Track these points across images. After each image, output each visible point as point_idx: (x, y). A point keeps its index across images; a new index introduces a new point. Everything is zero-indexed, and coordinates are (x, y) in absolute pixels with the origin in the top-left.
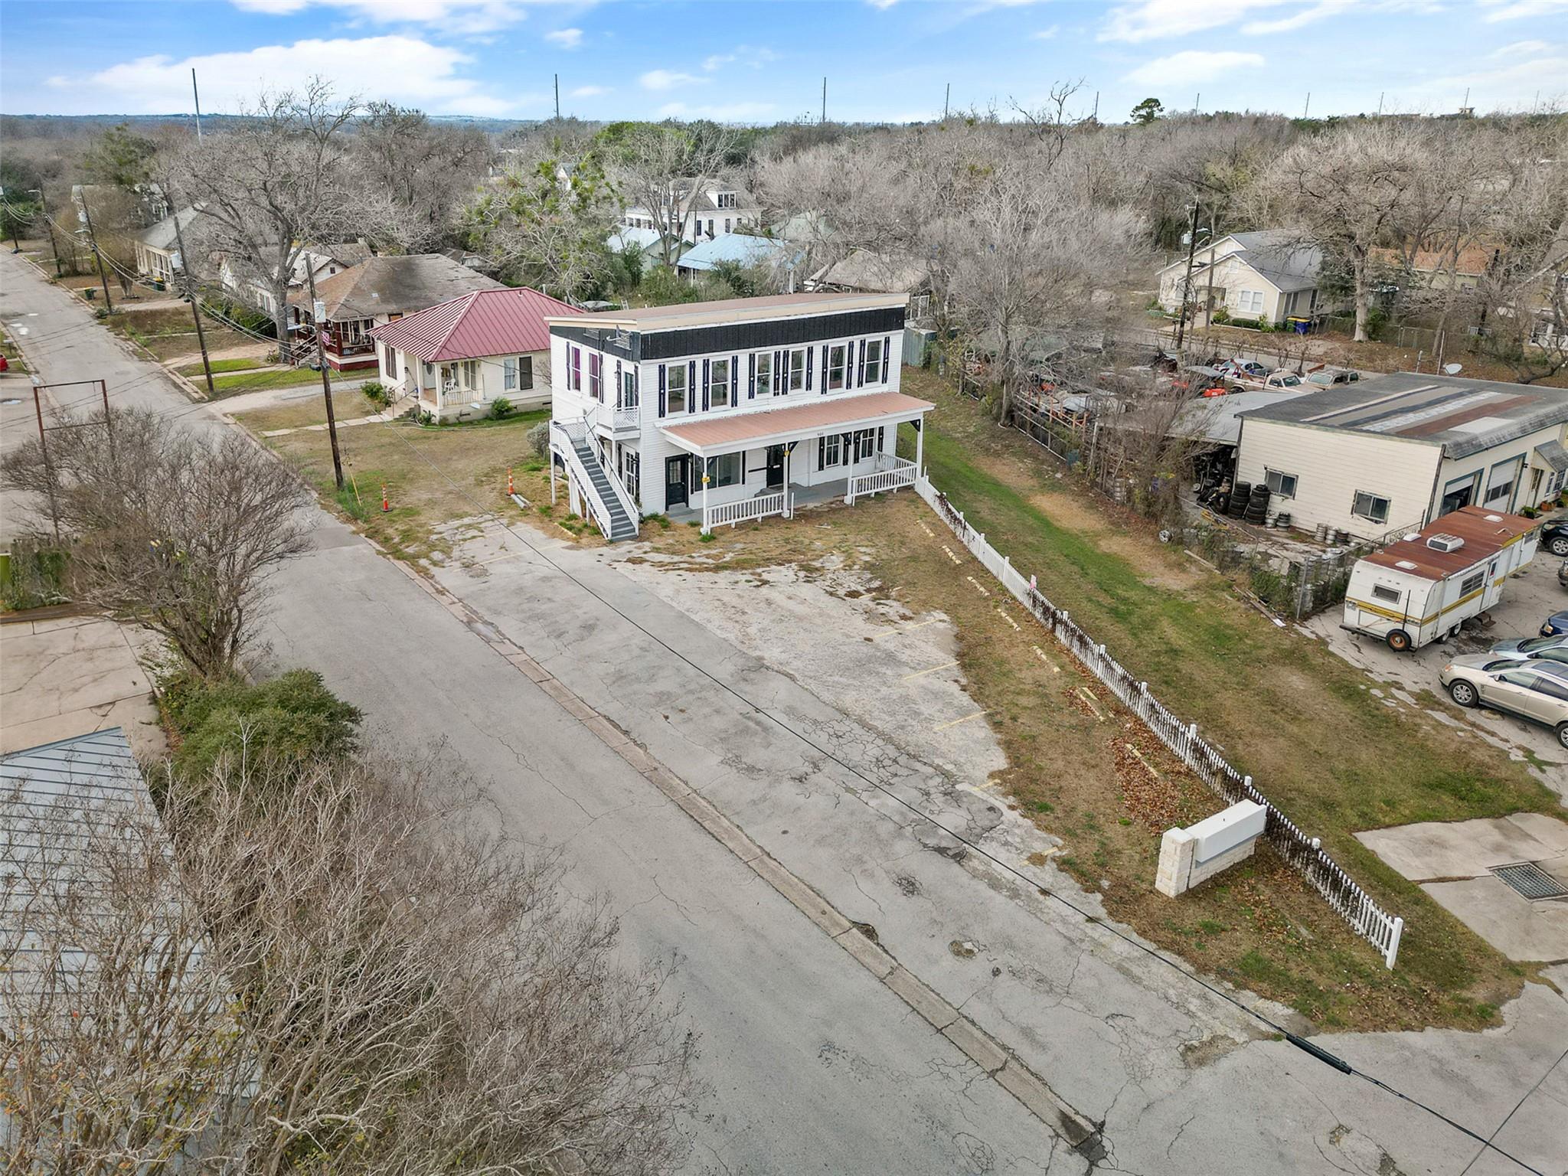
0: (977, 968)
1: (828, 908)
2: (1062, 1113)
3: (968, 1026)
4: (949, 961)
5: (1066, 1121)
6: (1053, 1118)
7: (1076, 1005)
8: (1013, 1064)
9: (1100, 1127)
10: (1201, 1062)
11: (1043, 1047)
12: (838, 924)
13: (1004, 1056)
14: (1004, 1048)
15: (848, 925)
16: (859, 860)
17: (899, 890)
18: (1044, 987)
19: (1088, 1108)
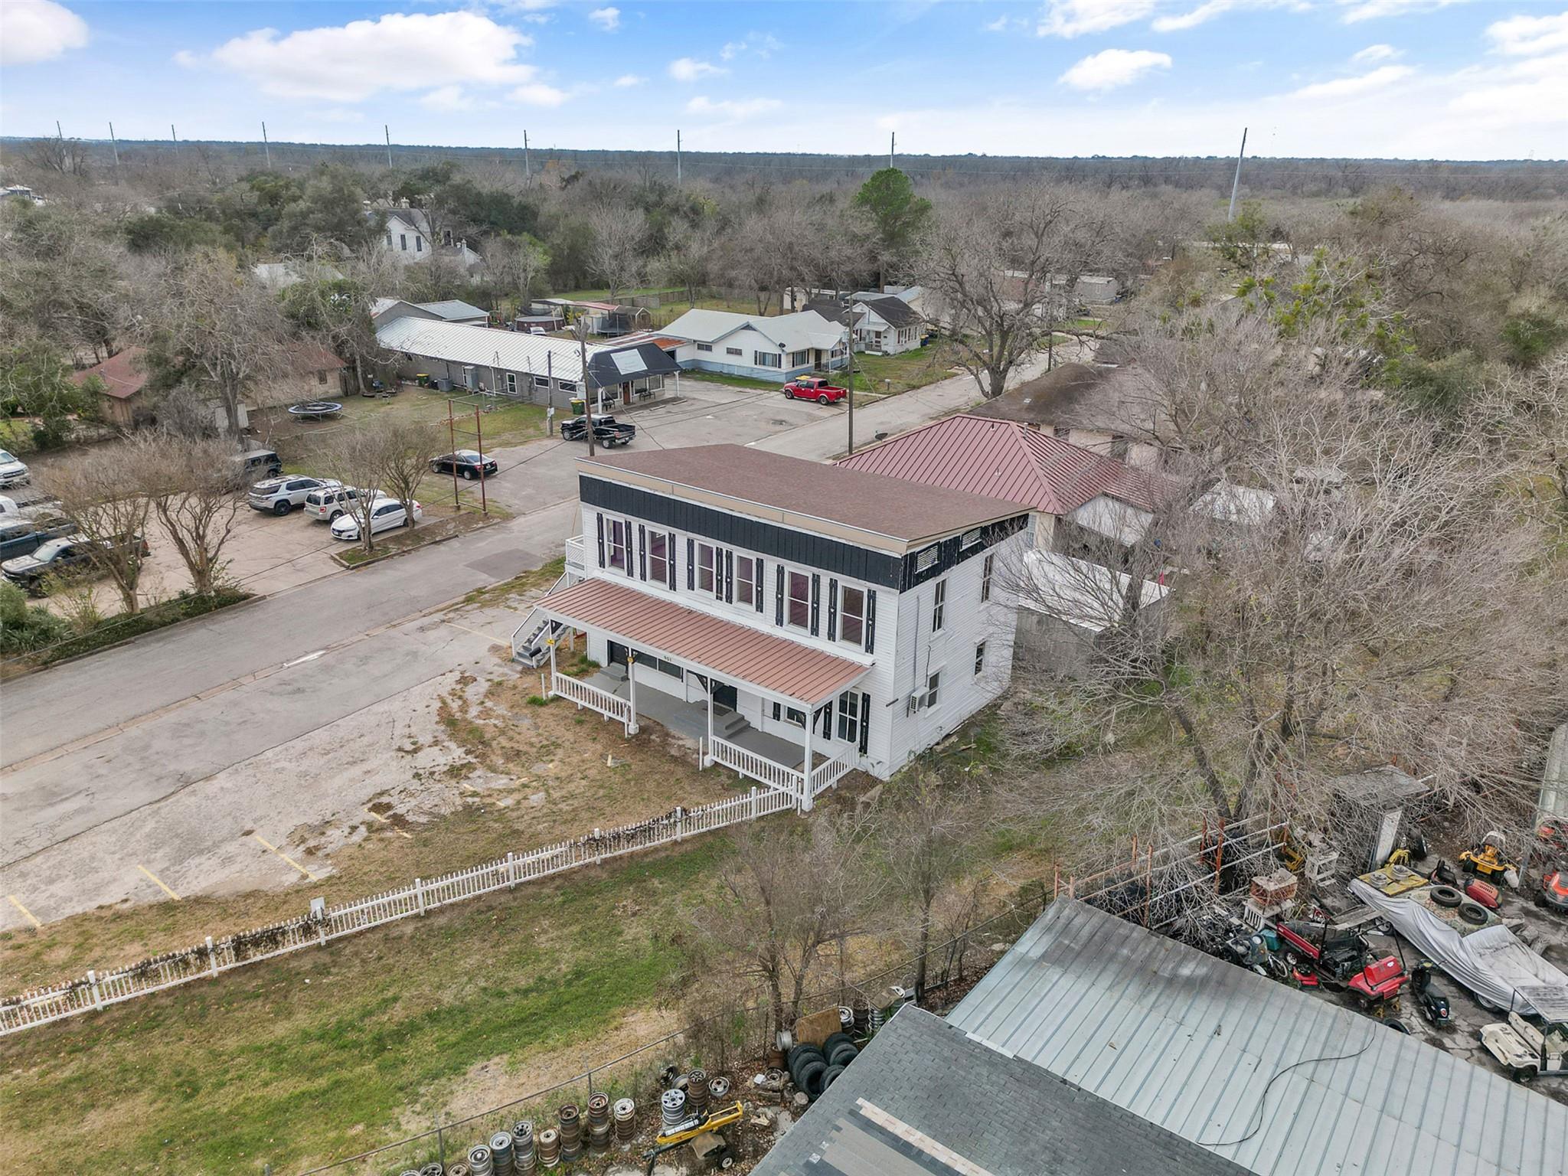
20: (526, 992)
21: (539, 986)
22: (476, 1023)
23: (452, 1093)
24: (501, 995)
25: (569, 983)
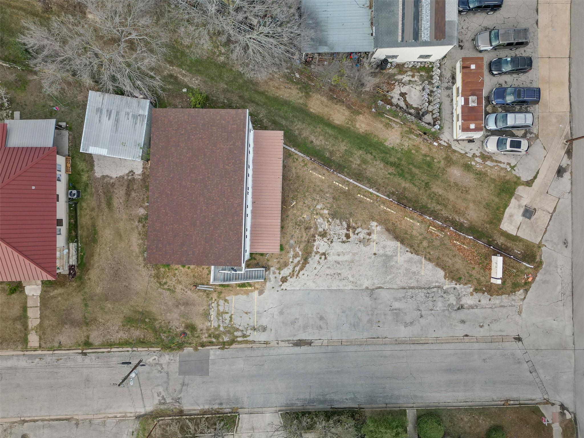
0: (486, 327)
1: (457, 338)
2: (514, 338)
3: (493, 337)
4: (481, 329)
5: (515, 338)
6: (513, 340)
7: (502, 320)
8: (503, 337)
9: (518, 335)
10: (521, 313)
11: (504, 331)
12: (461, 339)
13: (501, 337)
14: (500, 336)
15: (463, 338)
16: (451, 324)
17: (462, 324)
18: (496, 321)
19: (515, 334)
20: (371, 153)
21: (368, 152)
22: (382, 155)
23: (397, 144)
24: (375, 157)
25: (363, 148)
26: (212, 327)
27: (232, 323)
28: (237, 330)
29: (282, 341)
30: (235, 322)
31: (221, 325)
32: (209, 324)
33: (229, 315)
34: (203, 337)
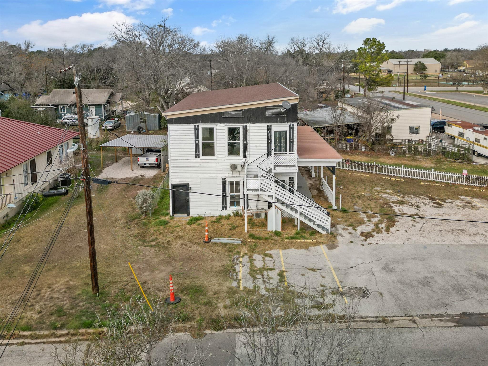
26: (241, 288)
27: (286, 284)
28: (301, 296)
29: (423, 317)
30: (291, 282)
31: (262, 286)
32: (234, 284)
33: (277, 272)
34: (221, 305)
